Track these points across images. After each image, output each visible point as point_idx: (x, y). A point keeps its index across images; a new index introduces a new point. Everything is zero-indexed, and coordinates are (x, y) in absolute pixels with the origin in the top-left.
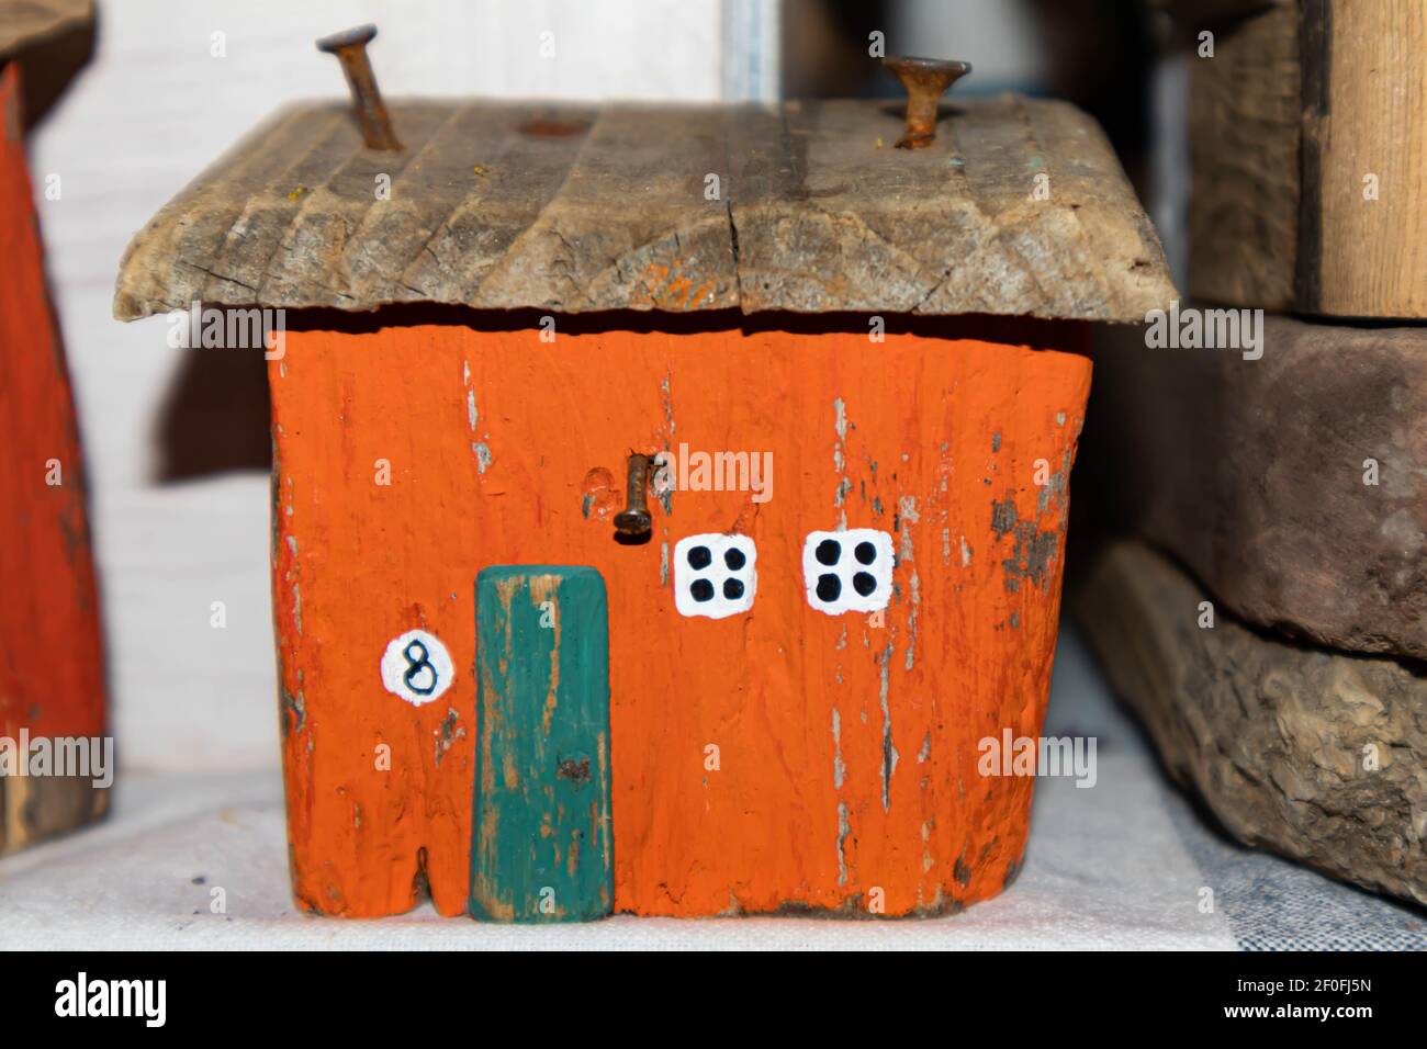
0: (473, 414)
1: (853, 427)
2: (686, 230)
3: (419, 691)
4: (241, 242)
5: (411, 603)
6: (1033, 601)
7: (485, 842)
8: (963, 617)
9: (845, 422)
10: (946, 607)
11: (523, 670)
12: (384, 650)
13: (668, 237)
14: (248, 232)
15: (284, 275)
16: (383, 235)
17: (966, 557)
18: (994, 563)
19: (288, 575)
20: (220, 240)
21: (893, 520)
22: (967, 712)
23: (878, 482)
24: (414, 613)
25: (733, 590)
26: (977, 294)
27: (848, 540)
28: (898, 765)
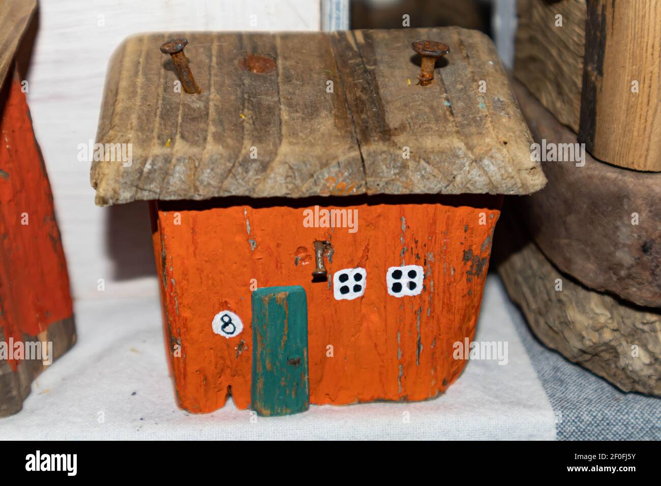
0: (249, 228)
1: (409, 227)
2: (342, 159)
3: (228, 333)
4: (150, 172)
5: (224, 301)
6: (477, 284)
7: (258, 390)
8: (450, 294)
9: (405, 226)
10: (444, 292)
11: (273, 328)
12: (213, 319)
13: (334, 163)
14: (152, 167)
15: (170, 187)
16: (212, 166)
17: (452, 273)
18: (463, 273)
19: (172, 294)
20: (141, 172)
21: (424, 261)
22: (451, 328)
23: (418, 248)
24: (225, 304)
25: (357, 288)
26: (467, 186)
27: (405, 270)
28: (423, 350)
